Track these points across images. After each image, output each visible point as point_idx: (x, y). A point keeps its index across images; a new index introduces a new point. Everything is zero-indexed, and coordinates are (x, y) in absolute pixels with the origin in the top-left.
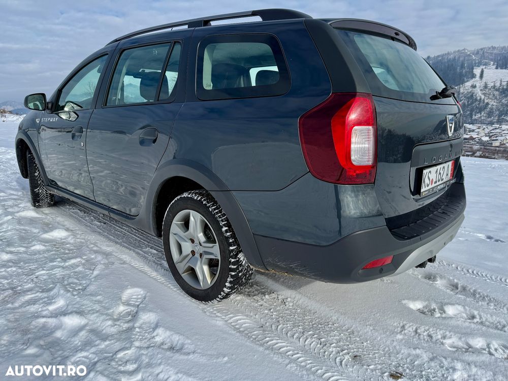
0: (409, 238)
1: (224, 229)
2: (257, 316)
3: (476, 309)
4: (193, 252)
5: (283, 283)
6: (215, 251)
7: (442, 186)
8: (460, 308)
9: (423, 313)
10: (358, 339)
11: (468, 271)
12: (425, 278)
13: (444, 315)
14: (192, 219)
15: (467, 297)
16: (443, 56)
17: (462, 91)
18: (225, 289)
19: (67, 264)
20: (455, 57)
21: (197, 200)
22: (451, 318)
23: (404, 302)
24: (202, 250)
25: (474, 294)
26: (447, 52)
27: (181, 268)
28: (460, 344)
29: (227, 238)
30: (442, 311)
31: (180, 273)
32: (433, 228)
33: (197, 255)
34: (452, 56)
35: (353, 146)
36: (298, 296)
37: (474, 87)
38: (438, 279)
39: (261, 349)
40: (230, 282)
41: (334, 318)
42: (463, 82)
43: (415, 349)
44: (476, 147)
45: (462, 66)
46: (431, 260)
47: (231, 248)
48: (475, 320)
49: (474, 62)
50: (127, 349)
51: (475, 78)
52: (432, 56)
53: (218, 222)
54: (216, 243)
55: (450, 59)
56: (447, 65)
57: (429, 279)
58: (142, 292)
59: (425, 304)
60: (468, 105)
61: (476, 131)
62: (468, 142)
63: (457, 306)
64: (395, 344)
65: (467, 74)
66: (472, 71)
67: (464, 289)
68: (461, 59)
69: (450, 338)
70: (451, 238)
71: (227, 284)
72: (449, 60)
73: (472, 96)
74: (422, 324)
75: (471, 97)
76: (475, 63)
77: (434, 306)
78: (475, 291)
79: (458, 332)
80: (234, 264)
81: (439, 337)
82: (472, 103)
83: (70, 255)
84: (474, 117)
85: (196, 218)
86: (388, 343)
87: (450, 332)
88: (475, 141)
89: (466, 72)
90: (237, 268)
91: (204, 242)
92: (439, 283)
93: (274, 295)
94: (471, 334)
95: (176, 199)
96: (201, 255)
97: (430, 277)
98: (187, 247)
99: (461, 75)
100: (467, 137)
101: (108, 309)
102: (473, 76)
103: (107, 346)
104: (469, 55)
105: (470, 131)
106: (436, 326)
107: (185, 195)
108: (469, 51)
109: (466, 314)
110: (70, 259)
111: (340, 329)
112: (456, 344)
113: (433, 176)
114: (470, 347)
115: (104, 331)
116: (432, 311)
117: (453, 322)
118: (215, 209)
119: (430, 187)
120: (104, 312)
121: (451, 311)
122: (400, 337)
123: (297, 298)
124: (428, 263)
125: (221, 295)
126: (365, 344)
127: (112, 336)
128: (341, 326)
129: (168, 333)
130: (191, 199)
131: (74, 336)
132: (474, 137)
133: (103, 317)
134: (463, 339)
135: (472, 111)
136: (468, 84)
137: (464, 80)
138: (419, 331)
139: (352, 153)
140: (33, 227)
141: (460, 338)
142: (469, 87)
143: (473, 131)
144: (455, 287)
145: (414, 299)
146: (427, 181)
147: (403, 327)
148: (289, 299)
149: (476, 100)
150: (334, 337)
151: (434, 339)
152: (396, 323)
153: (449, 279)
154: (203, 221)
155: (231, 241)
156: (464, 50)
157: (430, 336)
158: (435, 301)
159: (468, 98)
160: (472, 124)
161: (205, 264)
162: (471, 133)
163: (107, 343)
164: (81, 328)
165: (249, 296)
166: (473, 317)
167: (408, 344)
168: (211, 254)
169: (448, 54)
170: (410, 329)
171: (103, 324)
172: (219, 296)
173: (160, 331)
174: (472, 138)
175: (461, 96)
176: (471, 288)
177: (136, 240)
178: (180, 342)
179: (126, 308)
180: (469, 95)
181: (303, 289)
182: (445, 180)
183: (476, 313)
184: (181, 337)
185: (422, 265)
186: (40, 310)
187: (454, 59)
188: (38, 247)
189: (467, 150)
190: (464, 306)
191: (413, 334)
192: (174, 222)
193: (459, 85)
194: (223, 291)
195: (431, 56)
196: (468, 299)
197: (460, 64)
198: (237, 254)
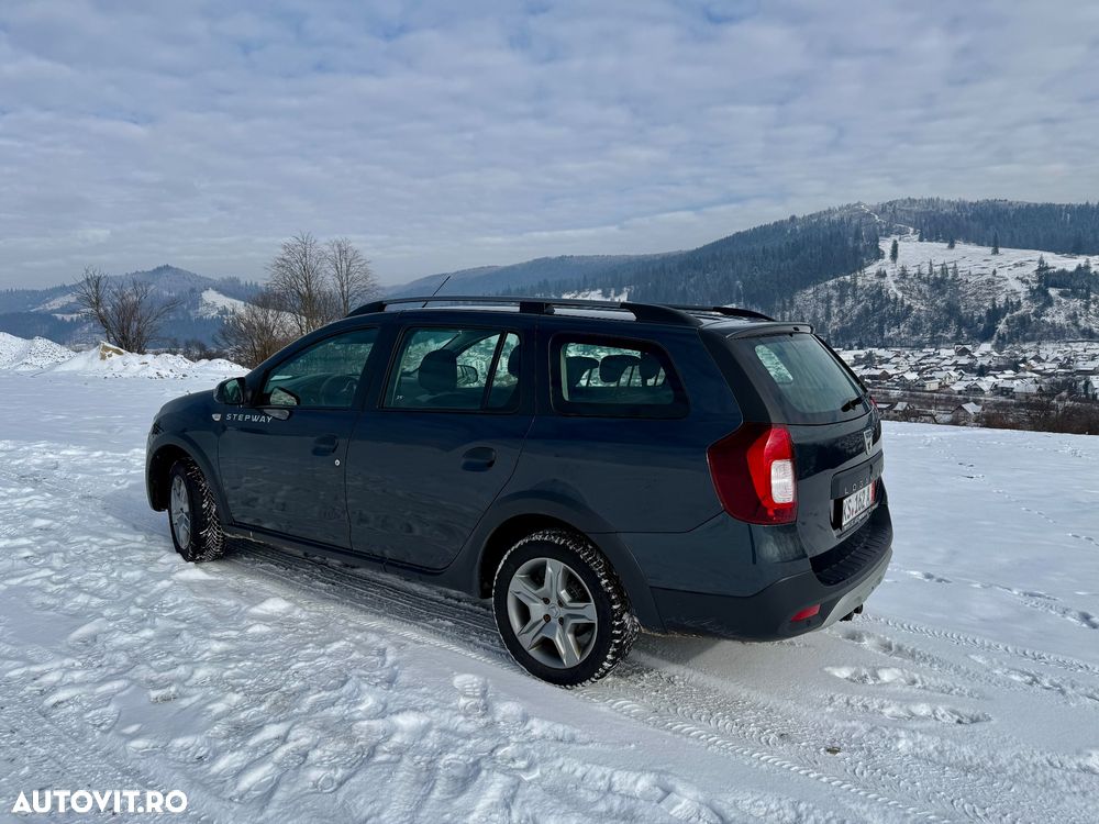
0: (835, 583)
1: (604, 582)
2: (645, 700)
3: (917, 672)
4: (547, 618)
5: (662, 657)
6: (589, 612)
7: (863, 515)
8: (896, 671)
9: (851, 680)
10: (779, 717)
11: (903, 627)
12: (848, 638)
13: (878, 682)
14: (549, 569)
15: (904, 658)
16: (819, 215)
17: (860, 283)
18: (605, 664)
19: (329, 650)
20: (842, 219)
21: (558, 544)
22: (888, 684)
23: (827, 669)
24: (563, 612)
25: (913, 655)
26: (826, 209)
27: (527, 640)
28: (902, 713)
29: (609, 594)
30: (876, 676)
31: (526, 648)
32: (859, 569)
33: (554, 621)
34: (836, 216)
35: (773, 482)
36: (689, 672)
37: (881, 275)
38: (865, 638)
39: (669, 733)
40: (613, 654)
41: (744, 695)
42: (861, 267)
43: (850, 721)
44: (895, 393)
45: (857, 236)
46: (858, 610)
47: (615, 607)
48: (917, 685)
49: (878, 228)
50: (503, 746)
51: (883, 258)
52: (800, 215)
53: (594, 573)
54: (589, 601)
55: (834, 222)
56: (829, 233)
57: (853, 639)
58: (476, 680)
59: (853, 670)
60: (874, 310)
61: (893, 361)
62: (880, 384)
63: (893, 669)
64: (826, 717)
65: (868, 250)
66: (877, 246)
67: (900, 649)
68: (855, 222)
69: (889, 706)
70: (880, 580)
71: (609, 657)
72: (832, 224)
73: (880, 293)
74: (853, 694)
75: (878, 294)
76: (881, 230)
77: (864, 672)
78: (913, 651)
79: (897, 700)
80: (618, 628)
81: (877, 706)
82: (882, 306)
83: (320, 637)
84: (886, 334)
85: (554, 569)
86: (817, 717)
87: (888, 699)
88: (893, 381)
89: (865, 247)
90: (622, 634)
91: (570, 602)
92: (867, 643)
93: (654, 674)
94: (914, 700)
95: (521, 543)
96: (561, 621)
97: (854, 636)
98: (537, 610)
99: (856, 252)
100: (878, 372)
101: (449, 703)
102: (879, 255)
103: (475, 745)
104: (868, 214)
105: (881, 362)
106: (871, 694)
107: (537, 537)
108: (868, 207)
109: (905, 679)
110: (330, 642)
111: (754, 706)
112: (897, 713)
113: (853, 505)
114: (913, 715)
115: (459, 730)
116: (863, 679)
117: (890, 689)
118: (588, 557)
119: (851, 517)
120: (443, 705)
121: (886, 676)
122: (829, 710)
123: (687, 674)
124: (855, 615)
125: (598, 672)
126: (790, 721)
127: (474, 733)
128: (754, 705)
129: (547, 724)
130: (550, 543)
131: (423, 737)
132: (890, 372)
133: (448, 713)
134: (904, 707)
135: (882, 321)
136: (871, 270)
137: (862, 261)
138: (851, 702)
139: (773, 490)
140: (224, 598)
141: (901, 706)
142: (873, 276)
143: (887, 361)
144: (888, 647)
145: (839, 665)
146: (847, 512)
147: (832, 698)
148: (677, 677)
149: (888, 300)
150: (750, 716)
151: (871, 709)
152: (821, 695)
153: (879, 637)
154: (566, 572)
155: (613, 597)
156: (859, 204)
157: (866, 707)
158: (865, 666)
159: (873, 297)
160: (885, 347)
161: (569, 632)
162: (884, 365)
163: (473, 741)
164: (427, 728)
165: (621, 676)
166: (914, 682)
167: (841, 716)
168: (583, 617)
169: (830, 211)
170: (840, 700)
171: (452, 722)
172: (596, 674)
173: (534, 722)
174: (886, 376)
175: (859, 292)
176: (909, 647)
177: (404, 608)
178: (566, 733)
179: (468, 700)
180: (874, 292)
181: (692, 662)
182: (866, 507)
183: (917, 676)
184: (566, 727)
185: (848, 618)
186: (347, 712)
187: (841, 221)
188: (258, 629)
189: (878, 398)
190: (902, 669)
191: (845, 706)
192: (517, 575)
193: (855, 271)
194: (602, 667)
195: (797, 216)
196: (906, 661)
197: (853, 232)
198: (622, 616)
